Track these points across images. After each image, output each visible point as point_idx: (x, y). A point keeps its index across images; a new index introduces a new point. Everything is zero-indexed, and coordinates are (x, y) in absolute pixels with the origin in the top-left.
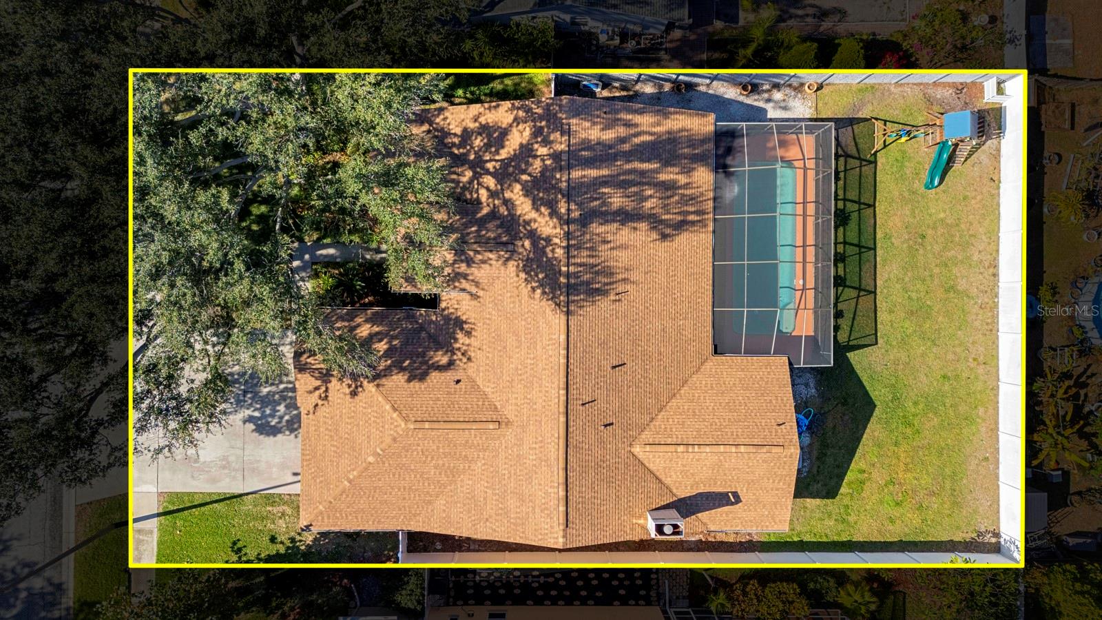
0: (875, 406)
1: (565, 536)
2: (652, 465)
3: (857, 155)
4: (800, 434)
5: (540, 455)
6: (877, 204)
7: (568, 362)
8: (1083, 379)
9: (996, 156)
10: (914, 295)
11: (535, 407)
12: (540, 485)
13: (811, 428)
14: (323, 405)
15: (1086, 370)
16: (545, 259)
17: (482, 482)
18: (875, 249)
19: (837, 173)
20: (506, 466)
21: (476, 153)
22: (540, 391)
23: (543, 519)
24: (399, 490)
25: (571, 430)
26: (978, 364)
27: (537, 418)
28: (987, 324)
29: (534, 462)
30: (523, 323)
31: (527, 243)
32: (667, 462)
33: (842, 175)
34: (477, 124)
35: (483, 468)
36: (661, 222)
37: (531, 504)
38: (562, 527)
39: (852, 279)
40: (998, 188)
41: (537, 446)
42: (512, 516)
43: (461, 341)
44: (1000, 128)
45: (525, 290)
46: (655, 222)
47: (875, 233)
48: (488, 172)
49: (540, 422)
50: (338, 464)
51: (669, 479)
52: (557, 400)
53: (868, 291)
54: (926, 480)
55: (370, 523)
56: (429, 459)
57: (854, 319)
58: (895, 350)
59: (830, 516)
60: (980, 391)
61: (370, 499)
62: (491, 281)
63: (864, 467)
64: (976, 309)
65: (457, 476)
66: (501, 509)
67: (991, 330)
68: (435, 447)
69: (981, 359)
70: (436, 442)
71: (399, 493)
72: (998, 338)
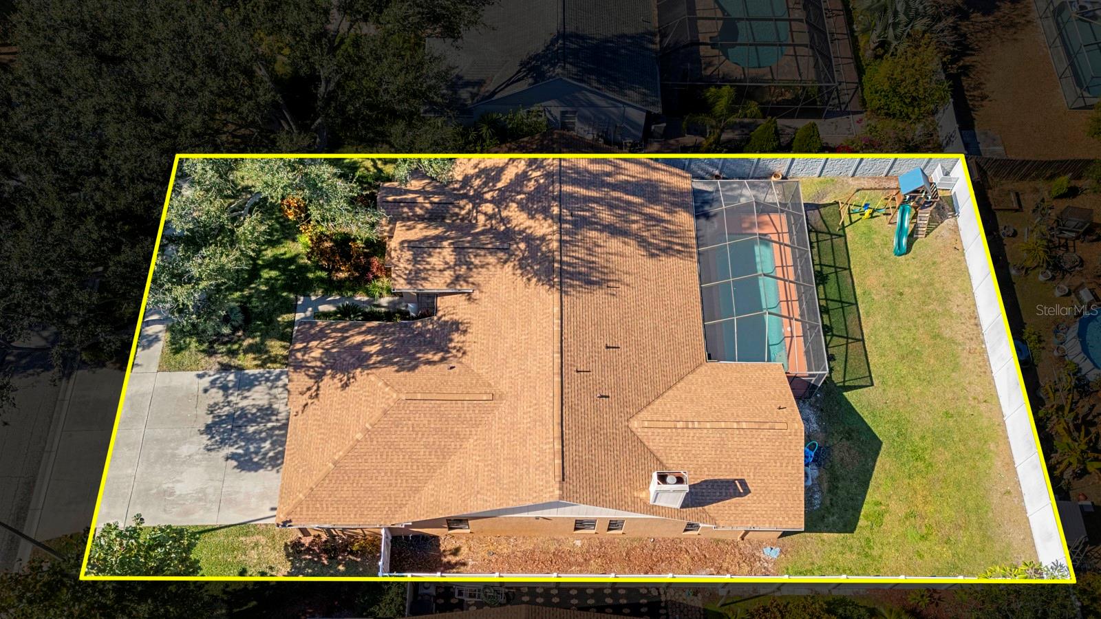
0: (880, 443)
1: (561, 489)
2: (651, 444)
3: (826, 230)
4: (806, 465)
5: (535, 417)
6: (852, 267)
7: (562, 330)
8: (1090, 417)
9: (956, 230)
10: (902, 342)
11: (529, 375)
12: (534, 444)
13: (817, 461)
14: (312, 403)
15: (1091, 410)
16: (539, 254)
17: (474, 457)
18: (856, 304)
19: (811, 243)
20: (500, 436)
21: (475, 190)
22: (535, 360)
23: (538, 477)
24: (386, 473)
25: (565, 391)
26: (979, 402)
27: (532, 384)
28: (980, 367)
29: (528, 425)
30: (518, 307)
31: (522, 246)
32: (667, 441)
33: (815, 245)
34: (477, 170)
35: (475, 443)
36: (650, 244)
37: (525, 465)
38: (558, 479)
39: (838, 328)
40: (964, 255)
41: (531, 409)
42: (505, 482)
43: (456, 340)
44: (954, 211)
45: (520, 282)
46: (643, 242)
47: (854, 289)
48: (487, 201)
49: (535, 388)
50: (323, 450)
51: (671, 462)
52: (551, 364)
53: (855, 339)
54: (948, 512)
55: (352, 516)
56: (420, 436)
57: (846, 361)
58: (892, 389)
59: (851, 549)
60: (987, 427)
61: (355, 485)
62: (487, 279)
63: (879, 499)
64: (965, 354)
65: (448, 457)
66: (494, 478)
67: (985, 372)
68: (427, 422)
69: (981, 398)
70: (428, 415)
71: (386, 478)
72: (993, 379)
